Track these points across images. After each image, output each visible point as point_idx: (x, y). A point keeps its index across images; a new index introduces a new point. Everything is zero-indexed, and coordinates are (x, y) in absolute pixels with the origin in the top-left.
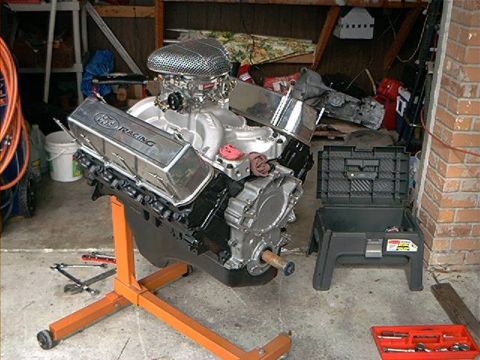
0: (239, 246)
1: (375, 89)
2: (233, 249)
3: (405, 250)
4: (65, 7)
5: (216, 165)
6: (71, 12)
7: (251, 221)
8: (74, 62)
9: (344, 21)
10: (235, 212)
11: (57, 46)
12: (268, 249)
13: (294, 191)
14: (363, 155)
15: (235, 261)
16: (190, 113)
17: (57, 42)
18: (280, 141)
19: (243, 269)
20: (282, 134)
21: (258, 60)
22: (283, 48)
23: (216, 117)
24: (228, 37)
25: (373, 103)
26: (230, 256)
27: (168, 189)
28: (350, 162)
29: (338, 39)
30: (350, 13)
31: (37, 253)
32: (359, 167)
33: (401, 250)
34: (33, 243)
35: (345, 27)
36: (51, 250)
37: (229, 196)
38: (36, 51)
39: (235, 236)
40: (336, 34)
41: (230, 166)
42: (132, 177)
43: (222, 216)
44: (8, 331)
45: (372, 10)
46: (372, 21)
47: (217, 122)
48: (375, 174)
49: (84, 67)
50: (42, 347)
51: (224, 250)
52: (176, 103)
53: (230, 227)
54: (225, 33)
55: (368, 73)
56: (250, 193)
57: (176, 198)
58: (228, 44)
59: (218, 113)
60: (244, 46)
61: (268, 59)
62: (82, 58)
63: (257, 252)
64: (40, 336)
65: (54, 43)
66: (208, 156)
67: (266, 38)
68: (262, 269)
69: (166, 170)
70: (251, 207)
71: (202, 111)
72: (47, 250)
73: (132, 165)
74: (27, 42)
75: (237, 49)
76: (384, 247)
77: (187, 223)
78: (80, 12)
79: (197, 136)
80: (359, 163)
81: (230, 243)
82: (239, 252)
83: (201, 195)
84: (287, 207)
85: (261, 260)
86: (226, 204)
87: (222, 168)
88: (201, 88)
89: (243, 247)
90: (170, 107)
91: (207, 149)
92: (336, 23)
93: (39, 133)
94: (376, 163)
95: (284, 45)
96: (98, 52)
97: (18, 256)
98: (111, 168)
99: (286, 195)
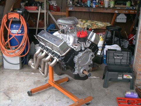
0: (77, 68)
1: (127, 37)
2: (76, 69)
3: (129, 78)
4: (43, 11)
5: (72, 47)
6: (44, 13)
7: (80, 62)
8: (44, 26)
9: (118, 17)
10: (76, 59)
11: (40, 22)
12: (85, 70)
13: (92, 56)
14: (119, 52)
15: (76, 72)
16: (67, 34)
17: (40, 21)
18: (89, 43)
19: (78, 75)
20: (90, 41)
21: (94, 28)
22: (101, 25)
23: (73, 36)
24: (86, 21)
25: (126, 41)
26: (75, 71)
27: (59, 52)
28: (115, 54)
29: (116, 22)
30: (119, 15)
31: (30, 74)
32: (117, 55)
33: (127, 78)
34: (29, 71)
35: (118, 19)
36: (34, 73)
37: (75, 55)
38: (34, 23)
39: (76, 66)
40: (116, 21)
41: (75, 47)
42: (51, 49)
43: (73, 60)
44: (20, 91)
45: (126, 14)
46: (126, 17)
47: (73, 37)
48: (122, 57)
49: (47, 28)
50: (28, 95)
51: (73, 69)
52: (63, 32)
53: (75, 63)
54: (85, 20)
55: (125, 32)
56: (80, 54)
57: (61, 54)
58: (86, 23)
59: (74, 35)
60: (90, 24)
61: (97, 27)
62: (46, 25)
63: (82, 70)
64: (28, 92)
65: (39, 21)
66: (70, 45)
67: (97, 22)
68: (83, 75)
69: (58, 47)
70: (80, 58)
71: (70, 34)
72: (33, 73)
73: (51, 46)
74: (32, 21)
75: (88, 24)
76: (123, 77)
77: (63, 60)
78: (46, 13)
79: (68, 40)
80: (118, 54)
81: (75, 67)
82: (77, 70)
83: (67, 54)
84: (90, 59)
85: (83, 73)
86: (74, 57)
87: (73, 48)
88: (70, 28)
89: (78, 69)
90: (62, 33)
91: (70, 43)
92: (116, 18)
93: (34, 44)
94: (122, 54)
95: (102, 24)
96: (51, 24)
97: (25, 74)
98: (47, 48)
99: (90, 56)
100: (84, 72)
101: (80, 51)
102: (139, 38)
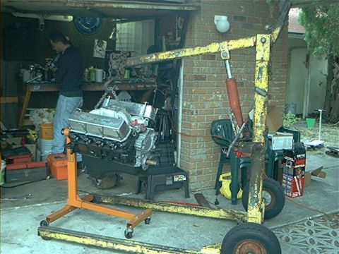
12: (148, 159)
15: (138, 164)
18: (147, 120)
19: (141, 167)
26: (136, 162)
27: (119, 136)
30: (120, 94)
39: (138, 154)
42: (100, 136)
43: (134, 145)
46: (130, 97)
51: (134, 160)
53: (136, 150)
56: (142, 137)
57: (122, 139)
68: (146, 167)
69: (118, 129)
76: (173, 180)
81: (136, 157)
82: (139, 161)
84: (153, 143)
85: (146, 164)
86: (135, 141)
89: (141, 158)
98: (88, 135)
99: (152, 138)
100: (148, 162)
101: (141, 132)
102: (182, 120)
